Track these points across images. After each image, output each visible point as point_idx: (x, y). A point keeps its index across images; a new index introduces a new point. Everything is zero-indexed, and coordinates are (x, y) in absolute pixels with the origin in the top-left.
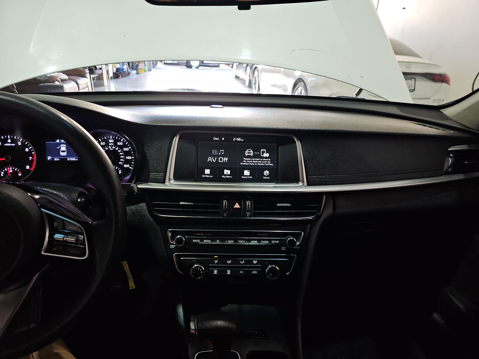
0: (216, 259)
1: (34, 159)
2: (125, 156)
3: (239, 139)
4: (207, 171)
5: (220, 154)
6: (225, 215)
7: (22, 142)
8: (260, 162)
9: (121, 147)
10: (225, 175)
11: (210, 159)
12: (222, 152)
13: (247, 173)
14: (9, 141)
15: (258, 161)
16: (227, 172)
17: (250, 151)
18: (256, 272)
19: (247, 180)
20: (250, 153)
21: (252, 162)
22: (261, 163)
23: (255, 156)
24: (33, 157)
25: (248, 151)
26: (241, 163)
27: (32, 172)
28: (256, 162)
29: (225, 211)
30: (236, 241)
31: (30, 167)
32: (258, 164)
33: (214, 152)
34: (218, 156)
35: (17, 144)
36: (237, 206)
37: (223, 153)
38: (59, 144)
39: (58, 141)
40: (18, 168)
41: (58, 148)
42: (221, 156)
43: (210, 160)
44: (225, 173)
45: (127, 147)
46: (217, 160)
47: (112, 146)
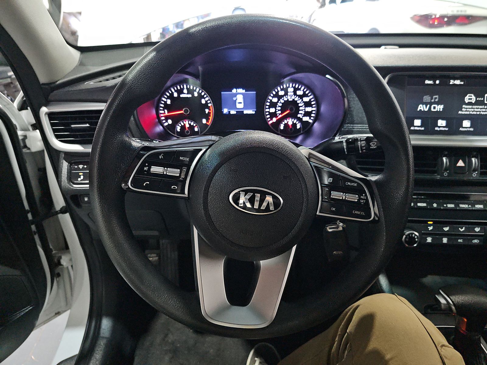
0: (430, 225)
1: (210, 112)
2: (305, 107)
3: (458, 82)
4: (417, 122)
5: (433, 101)
6: (446, 174)
7: (198, 93)
8: (483, 110)
9: (301, 97)
10: (440, 127)
11: (421, 107)
12: (436, 98)
13: (466, 124)
14: (185, 91)
15: (481, 109)
16: (442, 123)
17: (471, 96)
18: (478, 241)
19: (468, 133)
20: (471, 99)
21: (473, 110)
22: (484, 112)
23: (477, 103)
24: (210, 110)
25: (469, 96)
26: (460, 112)
27: (209, 127)
28: (478, 110)
29: (446, 170)
30: (457, 205)
31: (207, 121)
32: (481, 113)
33: (427, 98)
34: (431, 104)
35: (193, 95)
36: (461, 163)
37: (437, 100)
38: (235, 95)
39: (234, 91)
40: (195, 122)
41: (234, 99)
42: (435, 103)
43: (421, 109)
44: (439, 125)
45: (307, 96)
46: (430, 108)
47: (291, 96)
